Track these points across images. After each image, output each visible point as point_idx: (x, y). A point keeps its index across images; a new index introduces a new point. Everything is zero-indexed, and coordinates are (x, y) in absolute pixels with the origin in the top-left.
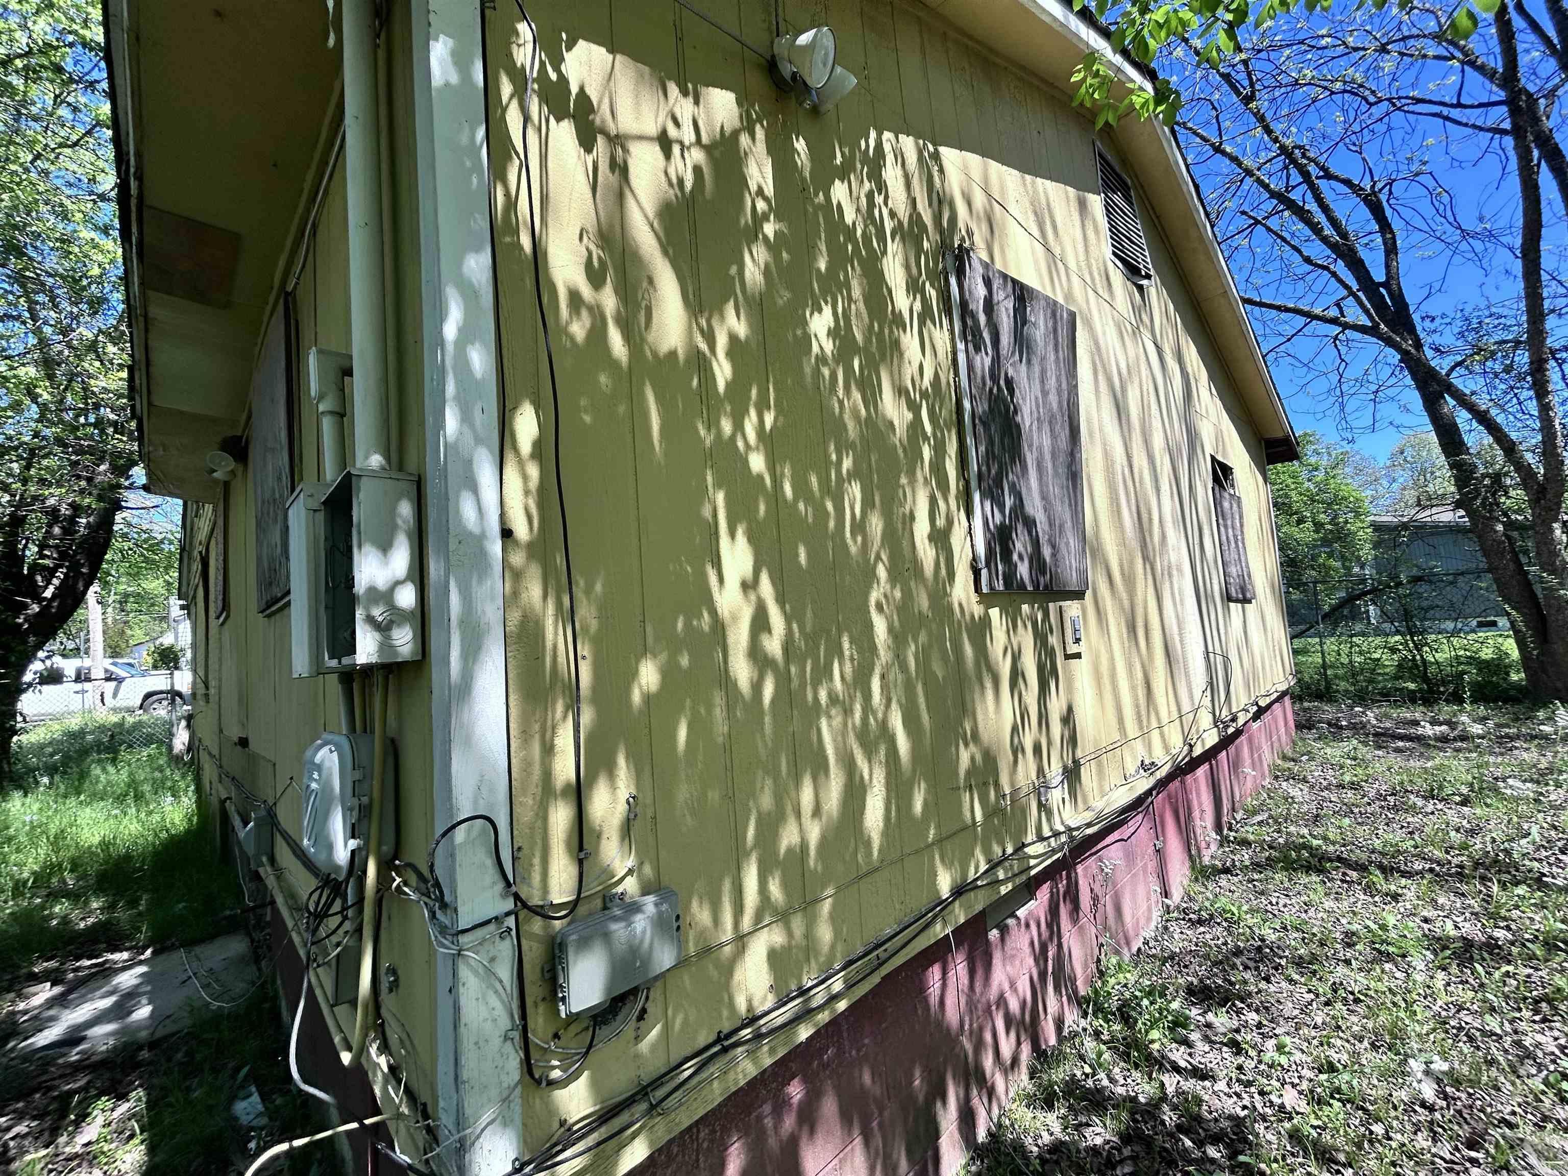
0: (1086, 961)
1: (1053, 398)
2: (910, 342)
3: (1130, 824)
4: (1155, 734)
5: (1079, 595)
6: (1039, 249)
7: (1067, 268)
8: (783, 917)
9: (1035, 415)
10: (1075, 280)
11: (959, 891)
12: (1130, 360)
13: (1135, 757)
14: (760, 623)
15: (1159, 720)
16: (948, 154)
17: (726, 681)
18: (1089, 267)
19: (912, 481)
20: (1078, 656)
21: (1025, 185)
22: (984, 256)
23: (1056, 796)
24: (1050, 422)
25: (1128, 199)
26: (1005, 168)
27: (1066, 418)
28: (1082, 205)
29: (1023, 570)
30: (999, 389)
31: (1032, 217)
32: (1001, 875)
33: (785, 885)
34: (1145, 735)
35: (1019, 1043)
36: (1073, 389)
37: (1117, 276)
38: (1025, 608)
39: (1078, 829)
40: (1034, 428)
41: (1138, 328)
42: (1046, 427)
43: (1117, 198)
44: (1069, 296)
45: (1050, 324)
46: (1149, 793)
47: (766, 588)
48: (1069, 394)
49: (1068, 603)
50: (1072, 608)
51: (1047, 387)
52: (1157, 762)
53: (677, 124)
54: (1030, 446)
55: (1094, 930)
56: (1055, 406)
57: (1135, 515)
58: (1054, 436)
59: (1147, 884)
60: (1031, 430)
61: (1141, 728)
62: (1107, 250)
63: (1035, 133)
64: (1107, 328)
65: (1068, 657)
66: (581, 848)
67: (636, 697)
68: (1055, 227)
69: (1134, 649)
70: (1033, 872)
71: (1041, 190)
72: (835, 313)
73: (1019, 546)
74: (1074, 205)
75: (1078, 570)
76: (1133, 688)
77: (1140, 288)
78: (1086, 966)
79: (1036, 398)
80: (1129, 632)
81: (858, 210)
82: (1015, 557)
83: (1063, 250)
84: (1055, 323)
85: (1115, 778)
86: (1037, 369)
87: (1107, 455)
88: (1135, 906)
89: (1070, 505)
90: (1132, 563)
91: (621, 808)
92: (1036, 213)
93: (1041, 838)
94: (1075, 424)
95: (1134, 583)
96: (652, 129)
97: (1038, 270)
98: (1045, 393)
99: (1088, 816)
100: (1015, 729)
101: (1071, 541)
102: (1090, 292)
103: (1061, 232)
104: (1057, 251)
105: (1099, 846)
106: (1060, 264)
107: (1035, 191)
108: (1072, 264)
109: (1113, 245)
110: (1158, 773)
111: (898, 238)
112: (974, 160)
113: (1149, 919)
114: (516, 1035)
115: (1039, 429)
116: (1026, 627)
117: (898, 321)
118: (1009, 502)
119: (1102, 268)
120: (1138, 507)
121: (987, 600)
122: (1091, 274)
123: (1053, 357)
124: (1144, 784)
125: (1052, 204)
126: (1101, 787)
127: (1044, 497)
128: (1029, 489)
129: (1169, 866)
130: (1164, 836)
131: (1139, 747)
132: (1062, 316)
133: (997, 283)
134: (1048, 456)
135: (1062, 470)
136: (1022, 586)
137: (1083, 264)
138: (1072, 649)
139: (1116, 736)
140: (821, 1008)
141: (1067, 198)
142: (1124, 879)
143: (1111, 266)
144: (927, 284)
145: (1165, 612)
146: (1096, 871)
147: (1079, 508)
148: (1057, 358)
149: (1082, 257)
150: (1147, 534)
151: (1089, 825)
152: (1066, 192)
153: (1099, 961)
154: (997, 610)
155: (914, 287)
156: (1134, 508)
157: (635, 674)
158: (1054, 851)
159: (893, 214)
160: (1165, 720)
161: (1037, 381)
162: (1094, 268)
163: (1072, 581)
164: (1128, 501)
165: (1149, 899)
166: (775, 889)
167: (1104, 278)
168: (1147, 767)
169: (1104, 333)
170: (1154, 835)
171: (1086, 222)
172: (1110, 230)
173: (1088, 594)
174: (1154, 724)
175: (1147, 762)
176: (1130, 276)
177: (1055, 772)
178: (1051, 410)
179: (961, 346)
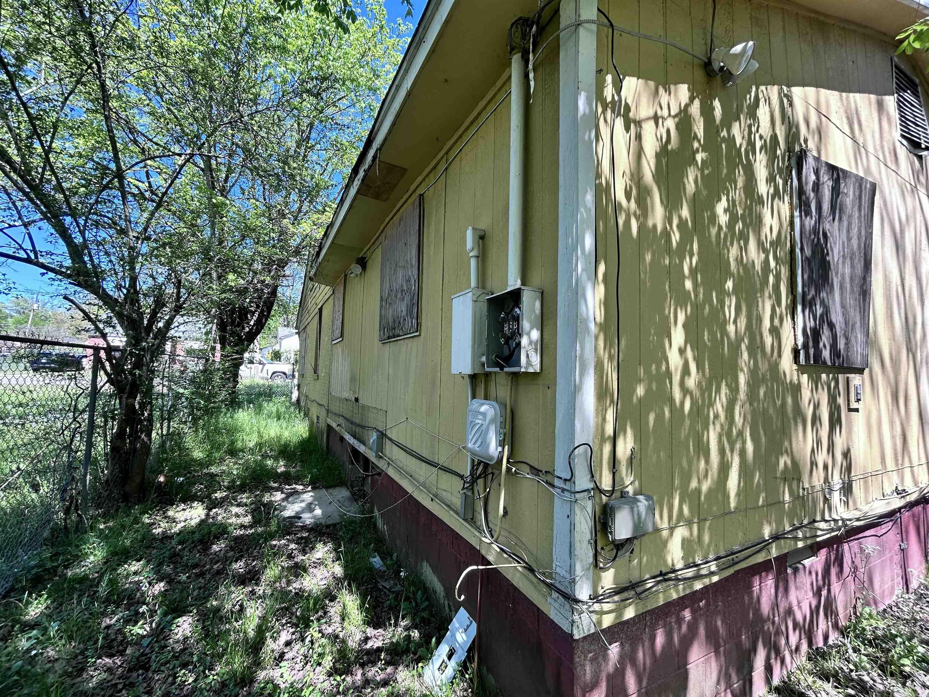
0: (846, 605)
1: (855, 242)
2: (766, 212)
3: (883, 526)
4: (907, 472)
5: (860, 371)
6: (849, 141)
7: (867, 152)
8: (689, 523)
9: (842, 254)
10: (872, 159)
11: (776, 537)
12: (909, 212)
13: (891, 484)
14: (686, 371)
15: (910, 461)
16: (797, 92)
17: (671, 400)
18: (882, 147)
19: (762, 296)
20: (857, 410)
21: (841, 99)
22: (815, 154)
23: (836, 498)
24: (851, 258)
25: (915, 94)
26: (830, 91)
27: (862, 255)
28: (880, 106)
29: (826, 354)
30: (819, 239)
31: (845, 121)
32: (800, 535)
33: (691, 509)
34: (900, 471)
35: (800, 639)
36: (869, 236)
37: (903, 152)
38: (824, 376)
39: (850, 520)
40: (840, 262)
41: (916, 187)
42: (848, 261)
43: (908, 96)
44: (868, 170)
45: (857, 193)
46: (900, 509)
47: (689, 354)
48: (866, 239)
49: (853, 375)
50: (856, 379)
51: (851, 235)
52: (907, 490)
53: (661, 108)
54: (837, 273)
55: (853, 587)
56: (855, 246)
57: (903, 319)
58: (853, 266)
59: (892, 570)
60: (838, 263)
61: (897, 465)
62: (897, 134)
63: (851, 63)
64: (892, 189)
65: (850, 410)
66: (614, 467)
67: (635, 400)
68: (860, 124)
69: (895, 411)
70: (819, 539)
71: (852, 101)
72: (728, 200)
73: (824, 338)
74: (874, 106)
75: (862, 354)
76: (893, 437)
77: (920, 158)
78: (846, 608)
79: (843, 242)
80: (892, 399)
81: (743, 138)
82: (821, 345)
83: (864, 140)
84: (861, 192)
85: (875, 493)
86: (845, 224)
87: (887, 278)
88: (882, 581)
89: (860, 312)
90: (899, 353)
91: (629, 452)
92: (848, 118)
93: (824, 520)
94: (869, 258)
95: (900, 366)
96: (651, 113)
97: (848, 157)
98: (849, 239)
99: (857, 514)
100: (813, 450)
101: (859, 336)
102: (882, 165)
103: (864, 127)
104: (861, 141)
105: (860, 535)
106: (862, 150)
107: (849, 103)
108: (871, 149)
109: (902, 130)
110: (908, 497)
111: (763, 152)
112: (811, 91)
113: (892, 593)
114: (592, 542)
115: (844, 263)
116: (823, 389)
117: (760, 201)
118: (819, 311)
119: (892, 148)
120: (906, 314)
121: (802, 369)
122: (883, 153)
123: (857, 215)
124: (897, 503)
125: (859, 109)
126: (866, 497)
127: (843, 306)
128: (834, 301)
129: (910, 562)
130: (907, 540)
131: (895, 478)
132: (866, 188)
133: (823, 171)
134: (848, 279)
135: (857, 289)
136: (824, 363)
137: (878, 147)
138: (854, 405)
139: (879, 467)
140: (706, 576)
141: (870, 102)
142: (875, 562)
143: (898, 145)
144: (778, 177)
145: (921, 388)
146: (857, 550)
147: (866, 314)
148: (860, 215)
149: (878, 142)
150: (911, 333)
151: (858, 520)
152: (870, 99)
153: (855, 607)
154: (805, 376)
155: (771, 179)
156: (903, 315)
157: (634, 390)
158: (833, 530)
159: (761, 137)
160: (915, 462)
161: (845, 231)
162: (886, 149)
163: (858, 362)
164: (899, 309)
165: (893, 580)
166: (686, 510)
167: (893, 154)
168: (900, 492)
169: (890, 194)
170: (900, 539)
171: (882, 117)
172: (900, 120)
173: (867, 371)
174: (907, 464)
175: (900, 488)
176: (912, 149)
177: (837, 481)
178: (852, 249)
179: (797, 214)
